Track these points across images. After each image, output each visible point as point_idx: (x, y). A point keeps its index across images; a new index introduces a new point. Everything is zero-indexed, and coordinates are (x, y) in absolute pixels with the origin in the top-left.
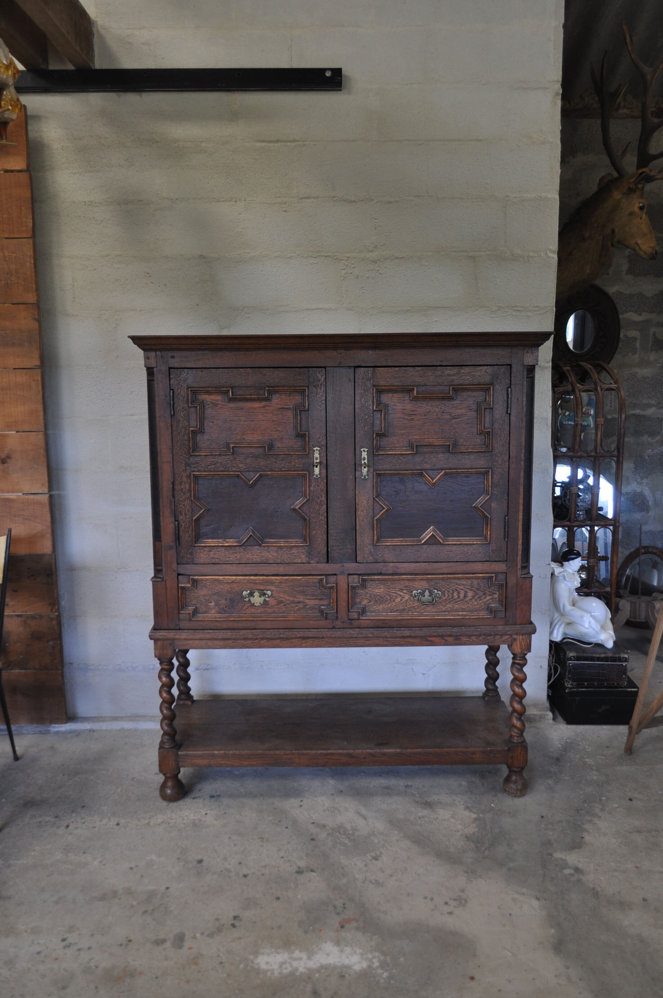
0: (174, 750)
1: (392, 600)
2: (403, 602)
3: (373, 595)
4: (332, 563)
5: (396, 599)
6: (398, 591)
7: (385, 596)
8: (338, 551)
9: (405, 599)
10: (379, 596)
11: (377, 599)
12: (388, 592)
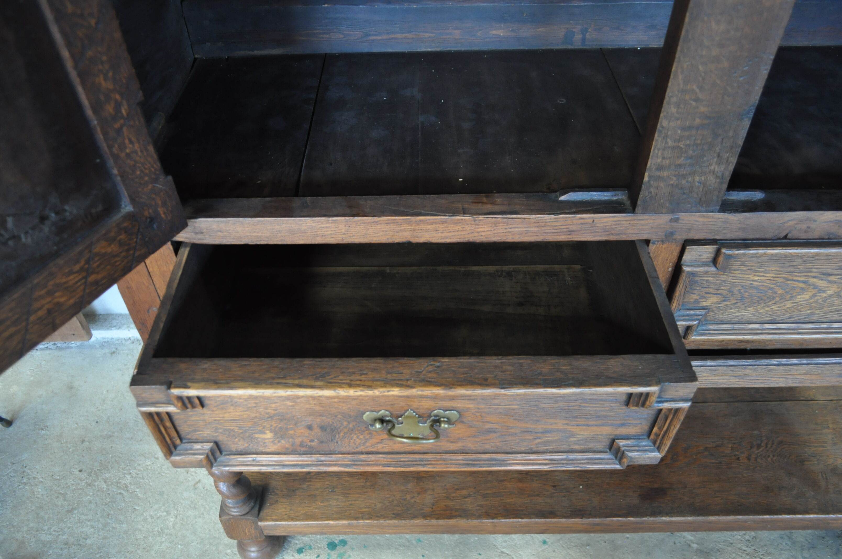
0: (249, 517)
1: (788, 297)
2: (816, 302)
3: (740, 287)
4: (645, 211)
5: (799, 294)
6: (814, 277)
7: (770, 288)
8: (674, 181)
9: (824, 295)
10: (757, 288)
11: (746, 295)
12: (787, 279)
